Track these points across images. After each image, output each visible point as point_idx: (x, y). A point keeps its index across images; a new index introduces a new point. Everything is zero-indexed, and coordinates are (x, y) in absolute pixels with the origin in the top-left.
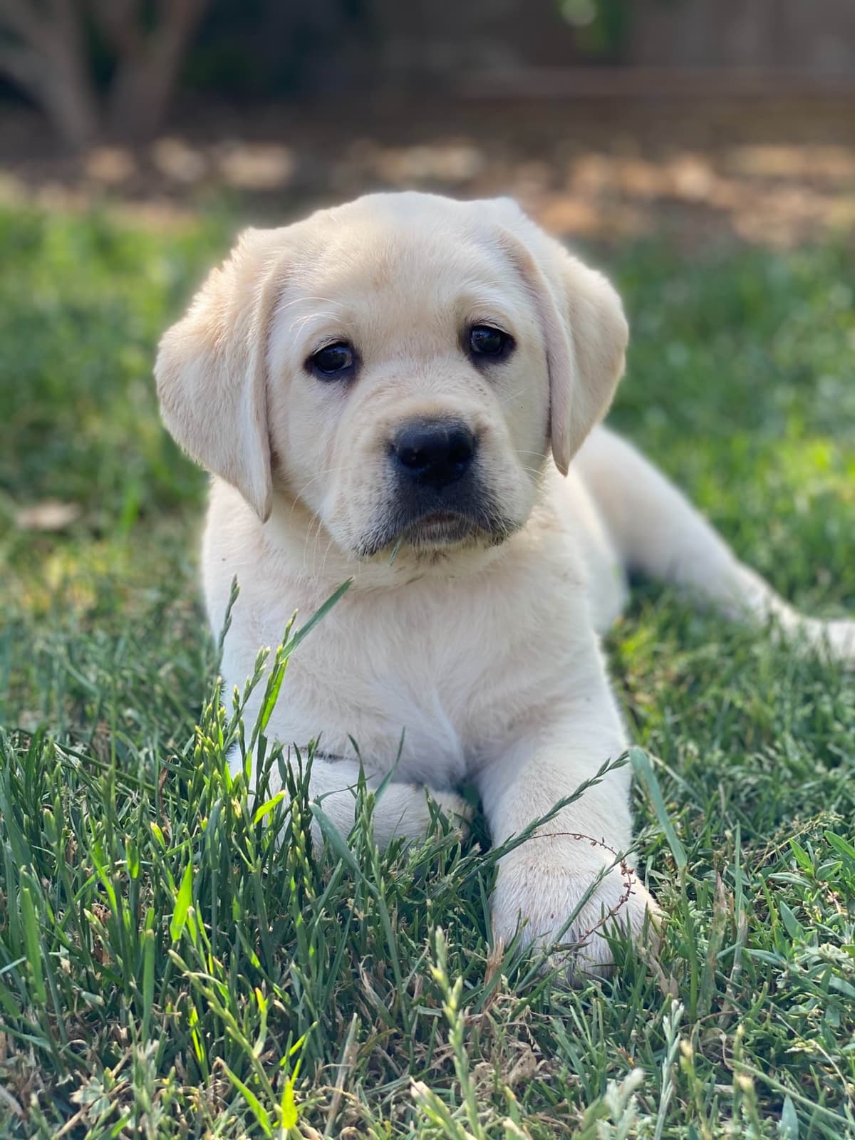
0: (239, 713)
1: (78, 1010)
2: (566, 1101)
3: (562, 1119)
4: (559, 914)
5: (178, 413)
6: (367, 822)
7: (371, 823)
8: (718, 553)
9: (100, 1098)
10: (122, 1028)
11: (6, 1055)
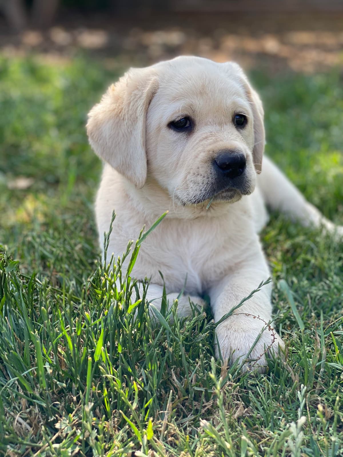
0: (120, 267)
1: (55, 389)
2: (257, 426)
3: (255, 433)
4: (241, 348)
5: (100, 143)
6: (175, 312)
7: (177, 312)
8: (298, 198)
9: (68, 426)
10: (74, 397)
11: (25, 408)
